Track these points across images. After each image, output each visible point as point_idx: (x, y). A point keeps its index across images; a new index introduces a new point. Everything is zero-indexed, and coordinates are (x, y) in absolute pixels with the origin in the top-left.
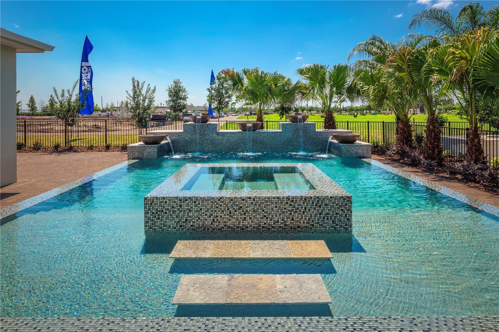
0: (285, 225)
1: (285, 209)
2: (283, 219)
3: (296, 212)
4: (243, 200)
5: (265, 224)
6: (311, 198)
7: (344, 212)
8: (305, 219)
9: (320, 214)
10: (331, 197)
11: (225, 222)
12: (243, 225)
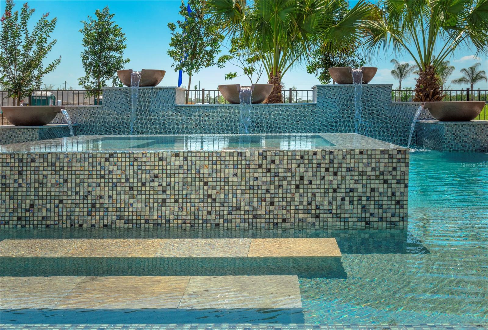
0: (255, 217)
1: (256, 179)
2: (250, 203)
3: (280, 186)
4: (161, 159)
5: (209, 213)
6: (315, 154)
7: (390, 186)
8: (301, 203)
9: (335, 191)
10: (361, 153)
11: (119, 210)
12: (160, 217)
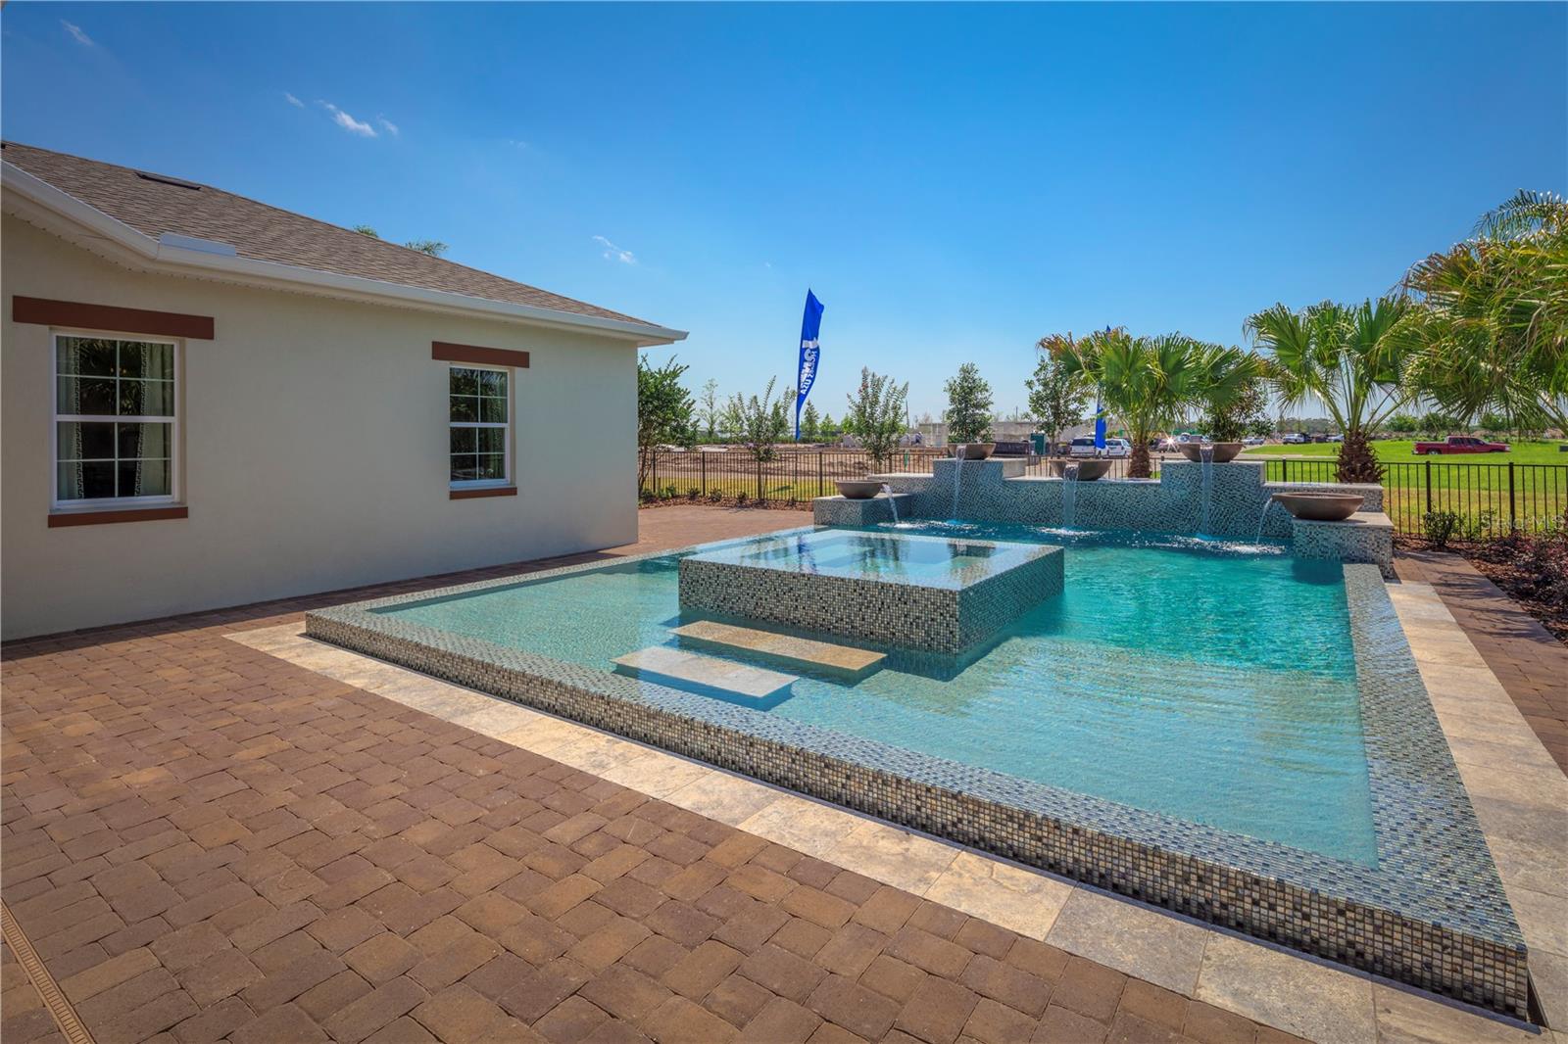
0: (852, 627)
1: (853, 600)
2: (849, 617)
3: (868, 607)
4: (794, 577)
5: (824, 620)
6: (891, 586)
7: (945, 618)
8: (882, 622)
9: (906, 616)
10: (923, 589)
11: (771, 609)
12: (795, 618)
